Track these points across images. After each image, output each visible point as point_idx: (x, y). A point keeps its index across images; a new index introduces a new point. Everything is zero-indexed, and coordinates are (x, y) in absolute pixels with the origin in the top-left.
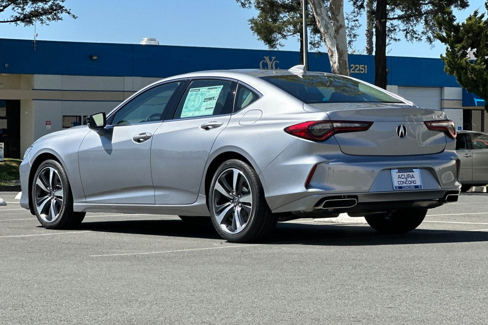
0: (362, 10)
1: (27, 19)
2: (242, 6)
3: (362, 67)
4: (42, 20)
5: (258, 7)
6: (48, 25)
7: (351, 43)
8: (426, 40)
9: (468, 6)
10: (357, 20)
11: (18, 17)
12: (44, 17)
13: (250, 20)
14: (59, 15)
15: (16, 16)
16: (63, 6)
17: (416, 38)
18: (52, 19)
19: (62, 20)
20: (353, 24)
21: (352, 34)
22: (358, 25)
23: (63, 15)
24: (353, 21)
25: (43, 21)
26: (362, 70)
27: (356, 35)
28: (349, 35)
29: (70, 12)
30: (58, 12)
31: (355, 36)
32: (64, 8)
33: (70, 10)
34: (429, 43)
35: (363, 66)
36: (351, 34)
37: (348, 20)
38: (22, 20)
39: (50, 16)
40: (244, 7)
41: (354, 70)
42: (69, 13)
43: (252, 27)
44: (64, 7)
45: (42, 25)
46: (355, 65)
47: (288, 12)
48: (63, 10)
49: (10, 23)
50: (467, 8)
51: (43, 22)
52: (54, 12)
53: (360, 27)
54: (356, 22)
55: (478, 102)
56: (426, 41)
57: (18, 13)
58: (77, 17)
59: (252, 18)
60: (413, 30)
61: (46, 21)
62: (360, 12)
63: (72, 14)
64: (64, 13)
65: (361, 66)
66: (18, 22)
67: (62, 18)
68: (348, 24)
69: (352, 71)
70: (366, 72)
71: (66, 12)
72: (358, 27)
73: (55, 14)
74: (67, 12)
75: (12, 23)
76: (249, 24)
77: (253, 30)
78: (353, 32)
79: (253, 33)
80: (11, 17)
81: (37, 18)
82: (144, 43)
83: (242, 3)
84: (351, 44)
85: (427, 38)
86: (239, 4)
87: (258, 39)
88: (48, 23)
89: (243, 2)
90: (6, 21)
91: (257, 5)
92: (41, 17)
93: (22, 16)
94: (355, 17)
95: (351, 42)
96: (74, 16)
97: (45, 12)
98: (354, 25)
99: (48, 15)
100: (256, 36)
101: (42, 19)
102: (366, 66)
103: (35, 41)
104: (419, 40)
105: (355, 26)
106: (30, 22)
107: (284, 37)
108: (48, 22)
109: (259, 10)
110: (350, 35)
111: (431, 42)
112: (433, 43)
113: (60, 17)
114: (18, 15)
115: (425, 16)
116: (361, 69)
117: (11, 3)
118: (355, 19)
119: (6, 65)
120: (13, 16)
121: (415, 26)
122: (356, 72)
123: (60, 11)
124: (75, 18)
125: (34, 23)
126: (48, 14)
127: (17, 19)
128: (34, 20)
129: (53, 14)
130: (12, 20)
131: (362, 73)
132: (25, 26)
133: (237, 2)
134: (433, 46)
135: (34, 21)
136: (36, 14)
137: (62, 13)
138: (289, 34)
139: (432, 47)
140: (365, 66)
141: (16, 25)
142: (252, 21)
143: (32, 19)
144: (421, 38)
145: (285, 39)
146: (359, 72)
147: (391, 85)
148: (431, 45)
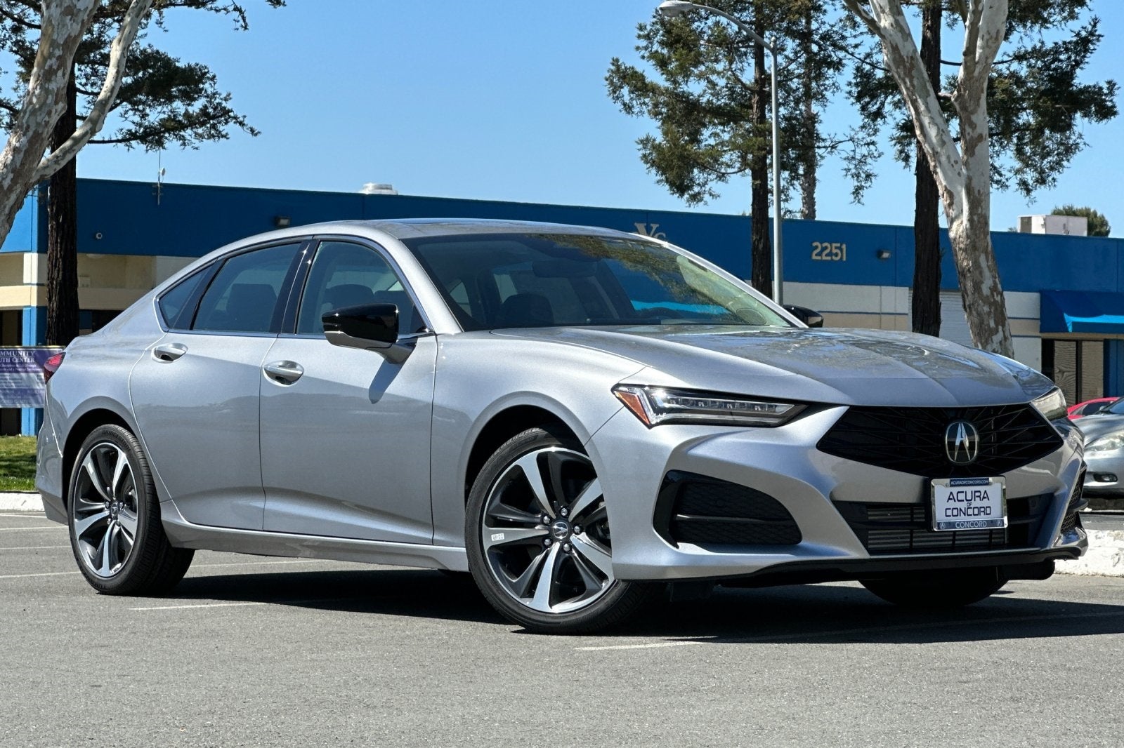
0: (879, 121)
1: (151, 137)
2: (626, 110)
3: (836, 248)
4: (183, 138)
5: (656, 114)
6: (197, 149)
7: (861, 192)
8: (1017, 187)
9: (1115, 113)
10: (873, 142)
11: (133, 131)
12: (188, 133)
13: (642, 141)
14: (220, 127)
15: (130, 131)
16: (230, 108)
17: (998, 182)
18: (206, 137)
19: (228, 138)
20: (864, 150)
21: (863, 172)
22: (876, 154)
23: (229, 128)
24: (865, 144)
25: (185, 140)
26: (836, 255)
27: (870, 175)
28: (855, 174)
29: (245, 122)
30: (220, 123)
31: (868, 176)
32: (231, 114)
33: (244, 117)
34: (1023, 194)
35: (838, 245)
36: (859, 173)
37: (853, 142)
38: (143, 138)
39: (200, 131)
40: (629, 113)
41: (819, 254)
42: (242, 124)
43: (644, 156)
44: (232, 111)
45: (184, 149)
46: (821, 243)
47: (722, 124)
48: (230, 117)
49: (114, 144)
50: (1112, 117)
51: (186, 142)
52: (211, 122)
53: (879, 156)
54: (872, 147)
55: (1074, 324)
56: (1017, 190)
57: (134, 123)
58: (259, 132)
59: (645, 137)
60: (992, 165)
61: (193, 140)
62: (875, 125)
63: (249, 126)
64: (231, 123)
65: (834, 245)
66: (134, 143)
67: (227, 134)
68: (854, 151)
69: (816, 255)
70: (844, 259)
71: (235, 123)
72: (875, 157)
73: (214, 127)
74: (238, 122)
75: (119, 144)
76: (639, 150)
77: (646, 162)
78: (865, 168)
79: (647, 168)
80: (117, 132)
81: (174, 134)
82: (367, 192)
83: (625, 104)
84: (859, 193)
85: (1019, 184)
86: (619, 106)
87: (658, 182)
88: (196, 146)
89: (628, 102)
90: (106, 139)
91: (654, 108)
92: (182, 133)
93: (142, 130)
94: (869, 135)
95: (860, 189)
96: (252, 130)
97: (192, 121)
98: (866, 154)
99: (197, 128)
100: (654, 176)
101: (183, 136)
102: (844, 247)
103: (159, 186)
104: (1001, 187)
105: (871, 155)
106: (160, 143)
107: (722, 177)
108: (196, 143)
109: (657, 119)
110: (858, 176)
111: (1028, 191)
112: (1033, 194)
113: (224, 133)
114: (133, 128)
115: (1017, 136)
116: (834, 251)
117: (121, 102)
118: (868, 140)
119: (97, 235)
120: (122, 130)
121: (998, 155)
122: (825, 258)
123: (223, 118)
124: (256, 135)
125: (166, 145)
126: (197, 125)
127: (129, 137)
128: (166, 138)
129: (208, 125)
130: (120, 137)
131: (836, 261)
132: (147, 151)
133: (615, 103)
134: (1033, 201)
135: (167, 141)
136: (174, 126)
137: (226, 123)
138: (730, 170)
139: (1029, 201)
140: (841, 245)
141: (128, 150)
142: (645, 142)
143: (163, 136)
144: (1007, 184)
145: (723, 180)
146: (829, 258)
147: (895, 286)
148: (1028, 198)
